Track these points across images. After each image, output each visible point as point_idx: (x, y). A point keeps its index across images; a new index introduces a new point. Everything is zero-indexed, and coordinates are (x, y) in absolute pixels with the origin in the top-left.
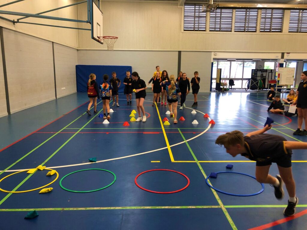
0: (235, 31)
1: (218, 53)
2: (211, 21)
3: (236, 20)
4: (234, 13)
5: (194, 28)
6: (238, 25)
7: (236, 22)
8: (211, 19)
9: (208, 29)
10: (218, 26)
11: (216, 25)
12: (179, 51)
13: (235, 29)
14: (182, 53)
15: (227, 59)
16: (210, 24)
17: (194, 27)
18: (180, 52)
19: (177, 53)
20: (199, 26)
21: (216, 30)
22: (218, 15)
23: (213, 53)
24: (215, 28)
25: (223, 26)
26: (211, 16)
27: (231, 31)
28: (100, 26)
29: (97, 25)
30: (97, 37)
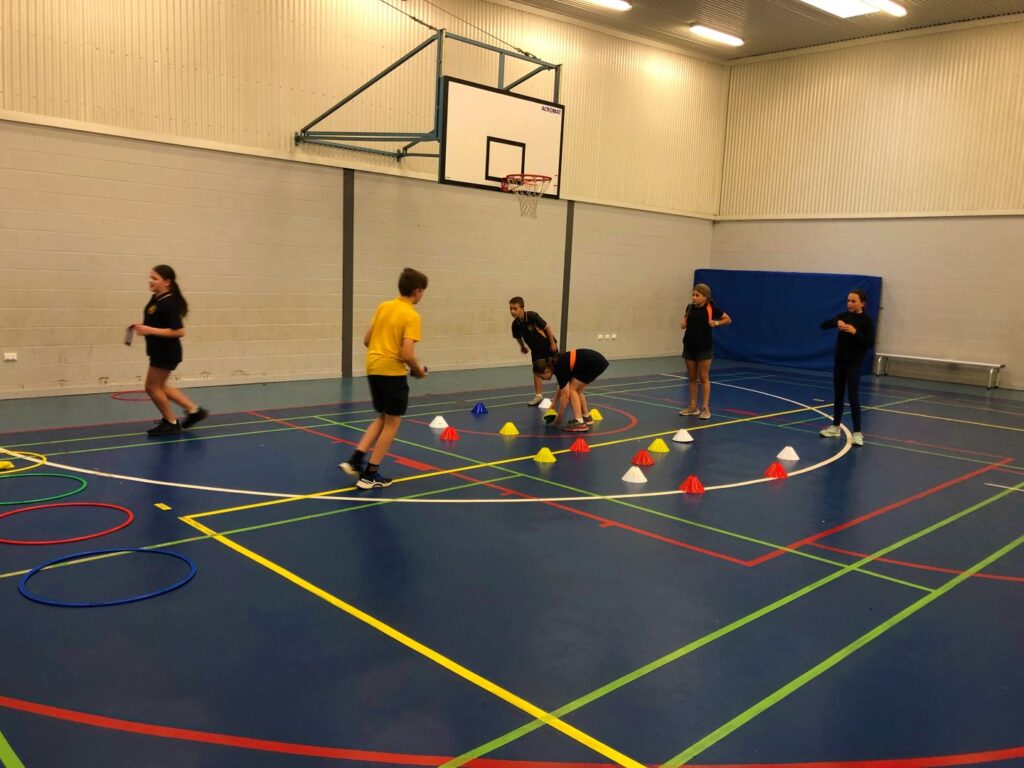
28: (523, 145)
29: (492, 143)
30: (488, 178)
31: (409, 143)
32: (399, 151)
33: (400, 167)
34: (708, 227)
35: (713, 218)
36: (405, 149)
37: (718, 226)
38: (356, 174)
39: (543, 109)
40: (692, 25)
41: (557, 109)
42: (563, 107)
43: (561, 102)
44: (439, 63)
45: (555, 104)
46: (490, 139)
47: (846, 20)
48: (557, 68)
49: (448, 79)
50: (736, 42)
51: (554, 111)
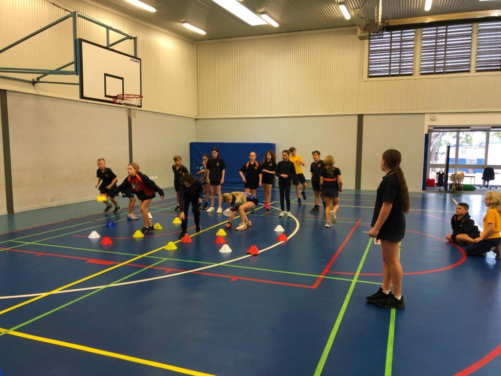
0: (478, 71)
1: (438, 117)
2: (423, 56)
3: (478, 49)
4: (474, 35)
5: (390, 71)
6: (484, 57)
7: (479, 53)
8: (423, 52)
9: (417, 72)
10: (440, 63)
11: (437, 62)
12: (359, 115)
13: (477, 67)
14: (365, 118)
15: (468, 128)
16: (422, 61)
17: (390, 69)
18: (360, 117)
19: (356, 118)
20: (402, 67)
21: (436, 71)
22: (441, 42)
23: (427, 117)
24: (435, 68)
25: (449, 63)
26: (423, 47)
27: (468, 71)
28: (122, 79)
29: (106, 77)
30: (106, 96)
31: (42, 75)
32: (33, 80)
33: (35, 89)
34: (193, 122)
35: (195, 117)
36: (38, 79)
37: (198, 121)
38: (7, 93)
39: (131, 60)
40: (184, 22)
41: (137, 60)
42: (140, 59)
43: (138, 56)
44: (75, 30)
45: (135, 57)
46: (106, 75)
47: (253, 26)
48: (135, 39)
49: (81, 40)
50: (203, 33)
51: (136, 61)
